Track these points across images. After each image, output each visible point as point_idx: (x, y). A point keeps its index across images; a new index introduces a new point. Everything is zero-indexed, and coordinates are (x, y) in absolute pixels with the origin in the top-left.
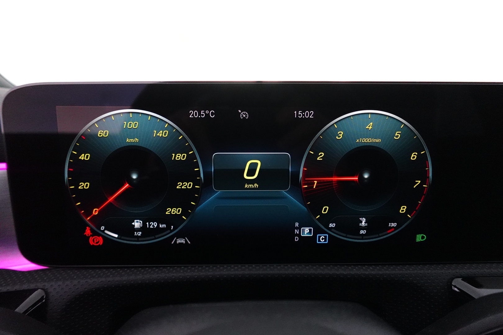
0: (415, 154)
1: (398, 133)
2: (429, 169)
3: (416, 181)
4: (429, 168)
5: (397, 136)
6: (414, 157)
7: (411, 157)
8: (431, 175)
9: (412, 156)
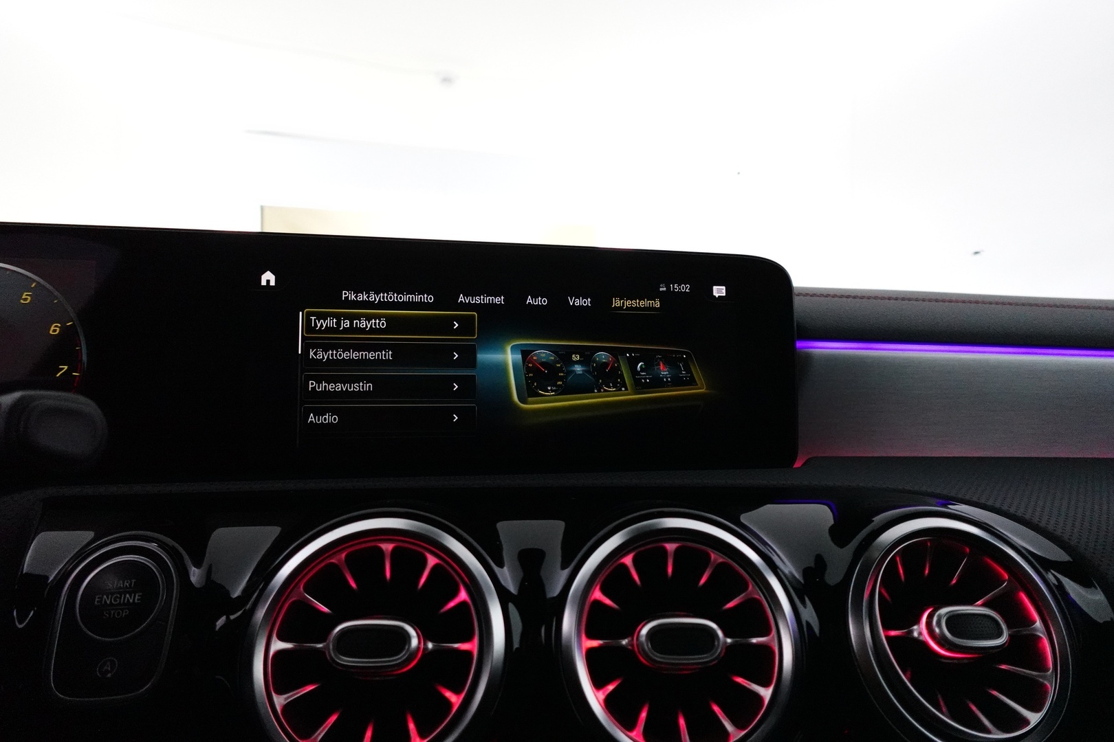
0: (56, 326)
1: (27, 295)
2: (81, 349)
3: (61, 367)
4: (81, 346)
5: (26, 299)
6: (55, 331)
7: (50, 330)
8: (85, 358)
9: (52, 328)
